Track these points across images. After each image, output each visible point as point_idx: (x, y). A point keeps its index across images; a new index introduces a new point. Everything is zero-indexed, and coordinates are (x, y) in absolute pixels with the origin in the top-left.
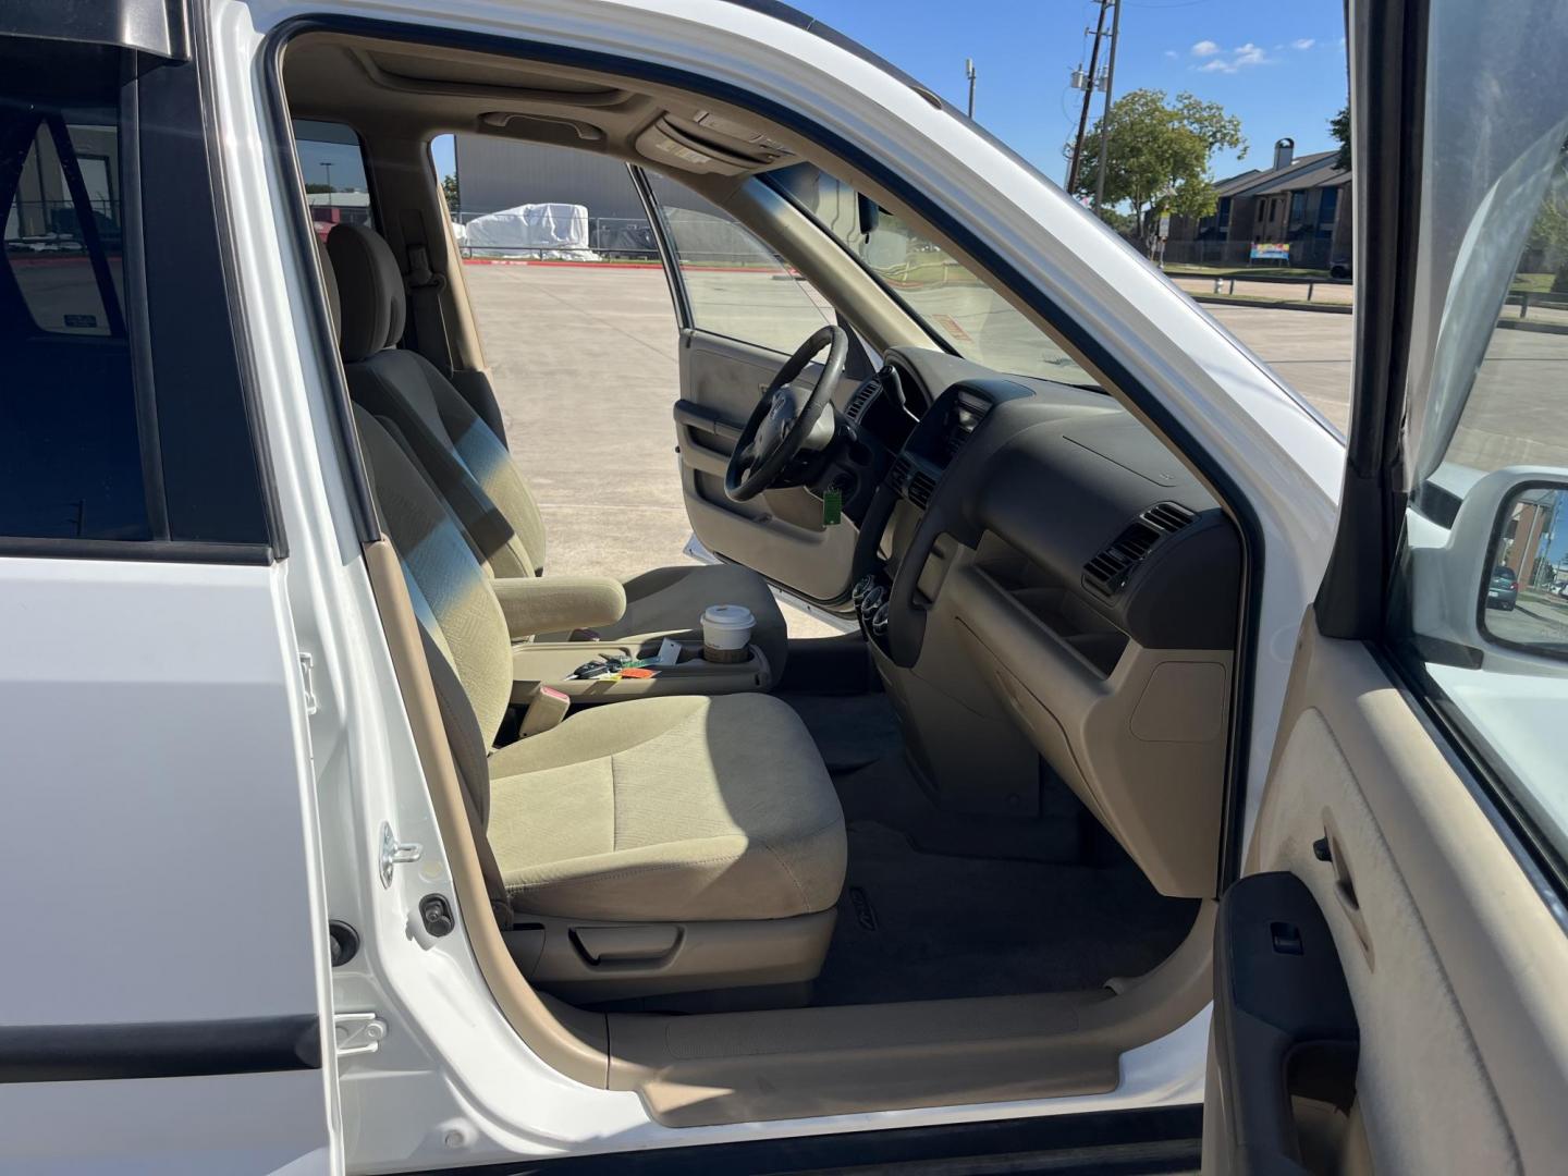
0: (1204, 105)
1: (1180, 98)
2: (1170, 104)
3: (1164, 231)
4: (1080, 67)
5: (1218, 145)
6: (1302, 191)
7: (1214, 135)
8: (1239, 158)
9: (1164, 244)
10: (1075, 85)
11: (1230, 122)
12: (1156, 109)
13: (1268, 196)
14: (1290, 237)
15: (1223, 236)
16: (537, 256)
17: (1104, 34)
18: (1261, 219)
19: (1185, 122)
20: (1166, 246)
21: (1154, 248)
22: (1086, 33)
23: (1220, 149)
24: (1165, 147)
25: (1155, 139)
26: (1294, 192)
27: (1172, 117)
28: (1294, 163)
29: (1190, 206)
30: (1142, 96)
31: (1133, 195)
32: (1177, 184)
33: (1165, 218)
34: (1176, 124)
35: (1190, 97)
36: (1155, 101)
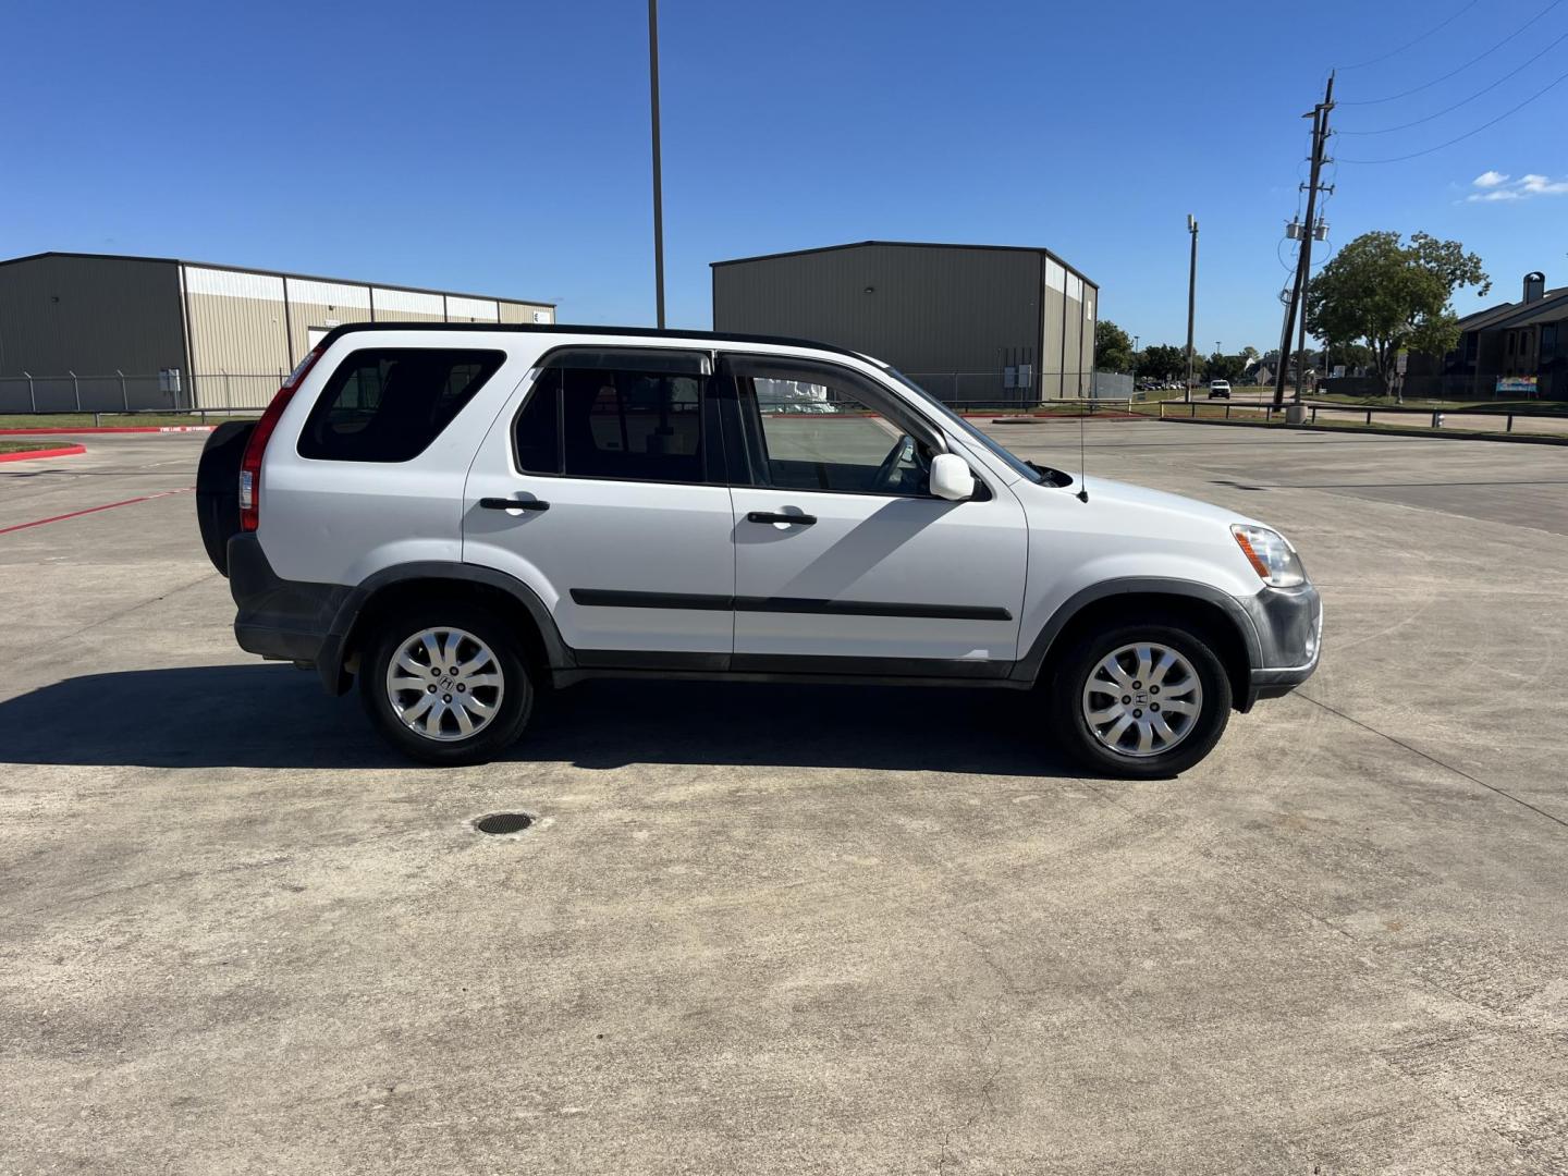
0: (1442, 243)
1: (1415, 238)
2: (1405, 244)
3: (1402, 367)
4: (1296, 218)
5: (1458, 282)
6: (1551, 324)
7: (1453, 273)
8: (1480, 294)
9: (1402, 381)
10: (1290, 235)
11: (1470, 259)
12: (1391, 250)
13: (1517, 329)
14: (1540, 371)
15: (1471, 370)
16: (781, 410)
17: (1320, 188)
18: (1511, 352)
19: (1422, 262)
20: (1405, 382)
21: (1391, 384)
22: (1300, 190)
23: (1461, 285)
24: (1401, 285)
25: (1391, 279)
26: (1543, 325)
27: (1407, 256)
28: (1545, 296)
29: (1430, 341)
30: (1375, 239)
31: (1369, 333)
32: (1416, 321)
33: (1402, 354)
34: (1412, 264)
35: (1426, 236)
36: (1389, 243)
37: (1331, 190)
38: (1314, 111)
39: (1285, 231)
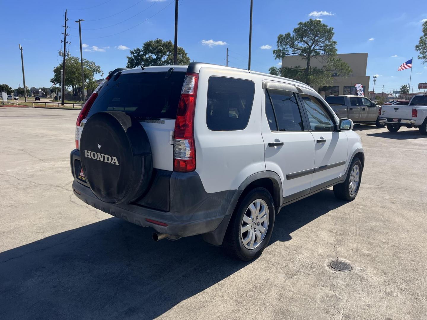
0: (90, 62)
1: (83, 59)
2: (80, 61)
4: (61, 50)
7: (94, 70)
8: (101, 76)
10: (60, 55)
11: (98, 67)
12: (77, 62)
17: (67, 42)
22: (61, 42)
23: (96, 73)
24: (82, 72)
25: (78, 70)
33: (85, 90)
35: (86, 59)
36: (77, 60)
37: (70, 43)
38: (78, 21)
39: (58, 54)
